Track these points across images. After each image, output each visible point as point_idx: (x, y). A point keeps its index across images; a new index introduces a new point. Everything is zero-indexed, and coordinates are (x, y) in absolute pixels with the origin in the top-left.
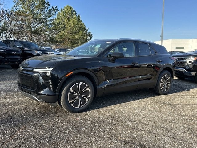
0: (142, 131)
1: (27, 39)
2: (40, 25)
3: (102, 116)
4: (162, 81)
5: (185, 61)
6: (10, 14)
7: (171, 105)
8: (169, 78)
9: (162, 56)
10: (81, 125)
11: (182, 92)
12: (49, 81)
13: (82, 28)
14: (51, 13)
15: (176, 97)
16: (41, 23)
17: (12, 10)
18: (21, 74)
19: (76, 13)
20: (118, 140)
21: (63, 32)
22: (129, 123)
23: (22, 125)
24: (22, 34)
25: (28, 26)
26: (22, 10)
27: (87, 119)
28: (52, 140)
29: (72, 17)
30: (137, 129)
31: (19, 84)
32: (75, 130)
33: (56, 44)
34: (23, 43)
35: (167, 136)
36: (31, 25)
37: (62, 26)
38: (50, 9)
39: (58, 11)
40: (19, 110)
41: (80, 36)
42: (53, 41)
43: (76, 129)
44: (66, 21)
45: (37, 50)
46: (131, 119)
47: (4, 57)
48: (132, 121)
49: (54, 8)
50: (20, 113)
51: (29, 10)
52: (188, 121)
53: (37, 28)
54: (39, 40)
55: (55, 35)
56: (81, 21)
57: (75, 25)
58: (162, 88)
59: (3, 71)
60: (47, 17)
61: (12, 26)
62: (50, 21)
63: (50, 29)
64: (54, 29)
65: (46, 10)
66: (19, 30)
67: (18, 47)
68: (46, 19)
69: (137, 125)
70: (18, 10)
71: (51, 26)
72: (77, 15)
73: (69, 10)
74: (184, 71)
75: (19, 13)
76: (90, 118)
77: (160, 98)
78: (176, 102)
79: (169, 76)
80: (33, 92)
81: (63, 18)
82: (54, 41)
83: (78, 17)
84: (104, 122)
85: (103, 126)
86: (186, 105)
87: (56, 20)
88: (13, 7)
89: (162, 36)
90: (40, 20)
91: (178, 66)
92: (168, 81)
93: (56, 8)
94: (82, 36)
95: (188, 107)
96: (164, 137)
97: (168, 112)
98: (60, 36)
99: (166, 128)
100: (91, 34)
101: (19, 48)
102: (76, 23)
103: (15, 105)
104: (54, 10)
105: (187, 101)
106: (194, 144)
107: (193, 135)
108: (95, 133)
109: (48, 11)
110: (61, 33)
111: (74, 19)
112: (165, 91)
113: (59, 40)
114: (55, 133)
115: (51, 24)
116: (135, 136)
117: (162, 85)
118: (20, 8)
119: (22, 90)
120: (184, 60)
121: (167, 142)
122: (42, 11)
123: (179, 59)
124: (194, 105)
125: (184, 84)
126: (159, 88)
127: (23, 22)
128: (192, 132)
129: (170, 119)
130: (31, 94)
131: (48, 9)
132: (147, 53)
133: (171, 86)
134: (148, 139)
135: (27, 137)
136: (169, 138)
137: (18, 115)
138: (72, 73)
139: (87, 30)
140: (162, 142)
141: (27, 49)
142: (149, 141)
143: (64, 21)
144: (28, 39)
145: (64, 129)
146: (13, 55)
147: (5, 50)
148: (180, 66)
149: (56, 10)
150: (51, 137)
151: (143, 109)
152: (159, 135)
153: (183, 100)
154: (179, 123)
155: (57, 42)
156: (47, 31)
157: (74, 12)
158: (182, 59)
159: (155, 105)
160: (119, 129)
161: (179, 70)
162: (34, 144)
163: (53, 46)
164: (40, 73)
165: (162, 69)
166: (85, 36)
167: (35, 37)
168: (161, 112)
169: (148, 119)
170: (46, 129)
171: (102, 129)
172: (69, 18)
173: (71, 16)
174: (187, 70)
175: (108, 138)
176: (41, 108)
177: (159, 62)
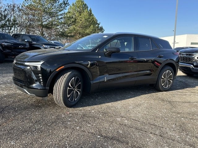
0: (130, 127)
1: (38, 33)
2: (50, 19)
3: (93, 111)
4: (163, 77)
5: (193, 57)
6: (20, 7)
7: (170, 102)
8: (171, 74)
9: (163, 51)
10: (69, 119)
11: (186, 89)
12: (40, 75)
13: (94, 22)
14: (61, 7)
15: (177, 94)
16: (51, 17)
17: (23, 4)
18: (14, 67)
19: (87, 7)
20: (102, 136)
21: (74, 26)
22: (119, 119)
23: (11, 117)
24: (33, 28)
25: (39, 21)
26: (33, 3)
27: (77, 114)
28: (35, 133)
29: (84, 11)
30: (125, 125)
31: (13, 78)
32: (61, 124)
33: (66, 39)
34: (31, 37)
35: (154, 134)
36: (42, 19)
37: (73, 20)
38: (61, 3)
39: (69, 5)
40: (13, 102)
41: (91, 30)
42: (63, 35)
43: (63, 123)
44: (77, 15)
45: (45, 44)
46: (123, 114)
47: (11, 51)
48: (122, 117)
49: (64, 2)
50: (13, 105)
51: (40, 4)
52: (182, 119)
53: (48, 23)
54: (50, 35)
55: (66, 30)
56: (93, 15)
57: (86, 19)
58: (163, 85)
59: (10, 64)
60: (58, 11)
61: (22, 20)
62: (61, 15)
63: (61, 23)
64: (65, 24)
65: (57, 4)
66: (30, 24)
67: (26, 40)
68: (57, 13)
69: (126, 121)
70: (30, 4)
71: (61, 20)
72: (89, 9)
73: (80, 4)
74: (191, 67)
75: (30, 8)
76: (81, 113)
77: (160, 94)
78: (176, 99)
79: (172, 72)
80: (25, 86)
81: (74, 12)
82: (65, 35)
83: (89, 11)
84: (94, 117)
85: (90, 121)
86: (186, 102)
87: (67, 14)
88: (24, 1)
89: (175, 31)
90: (51, 14)
91: (186, 62)
92: (170, 77)
93: (67, 2)
94: (93, 30)
95: (187, 104)
96: (151, 135)
97: (163, 109)
98: (71, 30)
99: (156, 126)
100: (103, 29)
101: (27, 42)
102: (87, 17)
103: (11, 98)
104: (65, 4)
105: (188, 99)
106: (181, 143)
107: (182, 134)
108: (81, 127)
109: (59, 5)
110: (71, 27)
111: (85, 13)
112: (167, 87)
113: (69, 35)
114: (40, 126)
115: (61, 18)
116: (121, 132)
117: (163, 82)
118: (31, 2)
119: (16, 84)
120: (192, 55)
121: (153, 139)
122: (53, 5)
123: (187, 55)
124: (195, 102)
125: (190, 81)
126: (160, 85)
127: (34, 16)
128: (182, 130)
129: (163, 116)
130: (22, 87)
131: (59, 3)
132: (147, 47)
133: (173, 82)
134: (133, 136)
135: (12, 129)
136: (155, 136)
137: (10, 107)
138: (63, 67)
139: (99, 25)
140: (147, 139)
141: (35, 43)
142: (133, 138)
143: (75, 15)
144: (40, 33)
145: (50, 123)
146: (21, 49)
147: (12, 43)
148: (188, 62)
149: (67, 3)
150: (35, 130)
151: (138, 105)
152: (146, 132)
153: (185, 97)
154: (172, 121)
155: (67, 36)
156: (58, 26)
157: (85, 6)
158: (190, 55)
159: (152, 102)
160: (106, 125)
161: (187, 66)
162: (16, 136)
163: (64, 41)
164: (30, 67)
165: (163, 64)
166: (96, 31)
167: (47, 31)
168: (156, 109)
169: (140, 115)
170: (32, 122)
171: (89, 124)
172: (80, 12)
173: (82, 10)
174: (195, 66)
175: (92, 133)
176: (35, 101)
177: (160, 57)
